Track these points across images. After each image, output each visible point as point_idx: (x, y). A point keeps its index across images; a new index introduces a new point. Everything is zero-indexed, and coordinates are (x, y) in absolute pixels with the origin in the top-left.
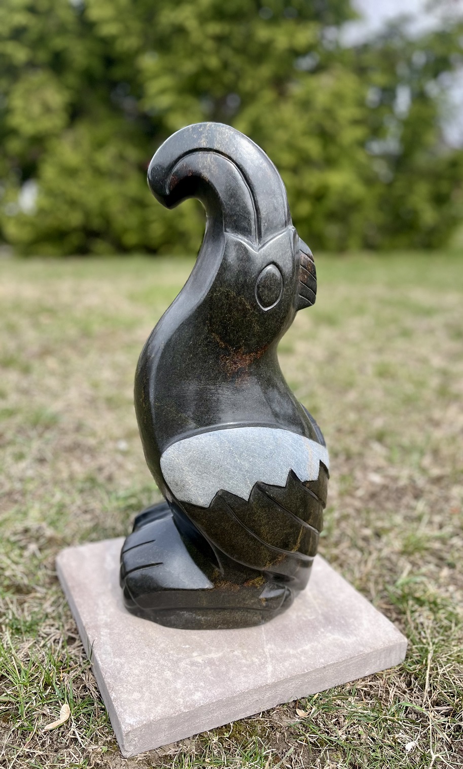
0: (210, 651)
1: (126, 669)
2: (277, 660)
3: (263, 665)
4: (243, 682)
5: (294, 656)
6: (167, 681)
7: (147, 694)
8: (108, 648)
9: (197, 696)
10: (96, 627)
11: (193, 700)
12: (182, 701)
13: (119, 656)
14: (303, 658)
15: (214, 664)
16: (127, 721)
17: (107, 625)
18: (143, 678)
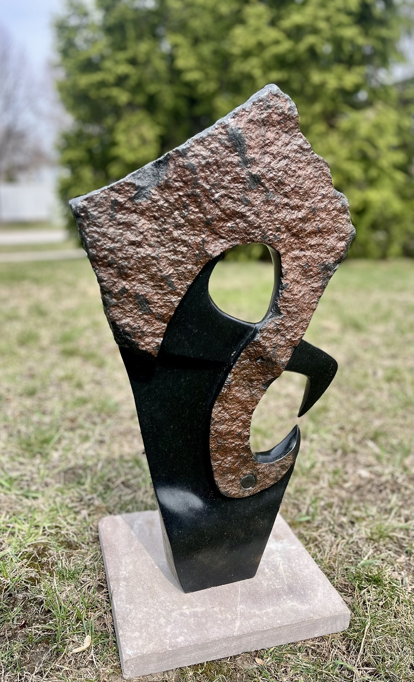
0: (196, 606)
1: (133, 614)
2: (245, 618)
3: (233, 620)
4: (215, 632)
5: (259, 616)
6: (160, 625)
7: (144, 634)
8: (123, 597)
9: (181, 639)
10: (118, 580)
11: (177, 642)
12: (168, 641)
13: (130, 603)
14: (265, 618)
15: (198, 616)
16: (127, 652)
17: (125, 579)
18: (143, 622)
